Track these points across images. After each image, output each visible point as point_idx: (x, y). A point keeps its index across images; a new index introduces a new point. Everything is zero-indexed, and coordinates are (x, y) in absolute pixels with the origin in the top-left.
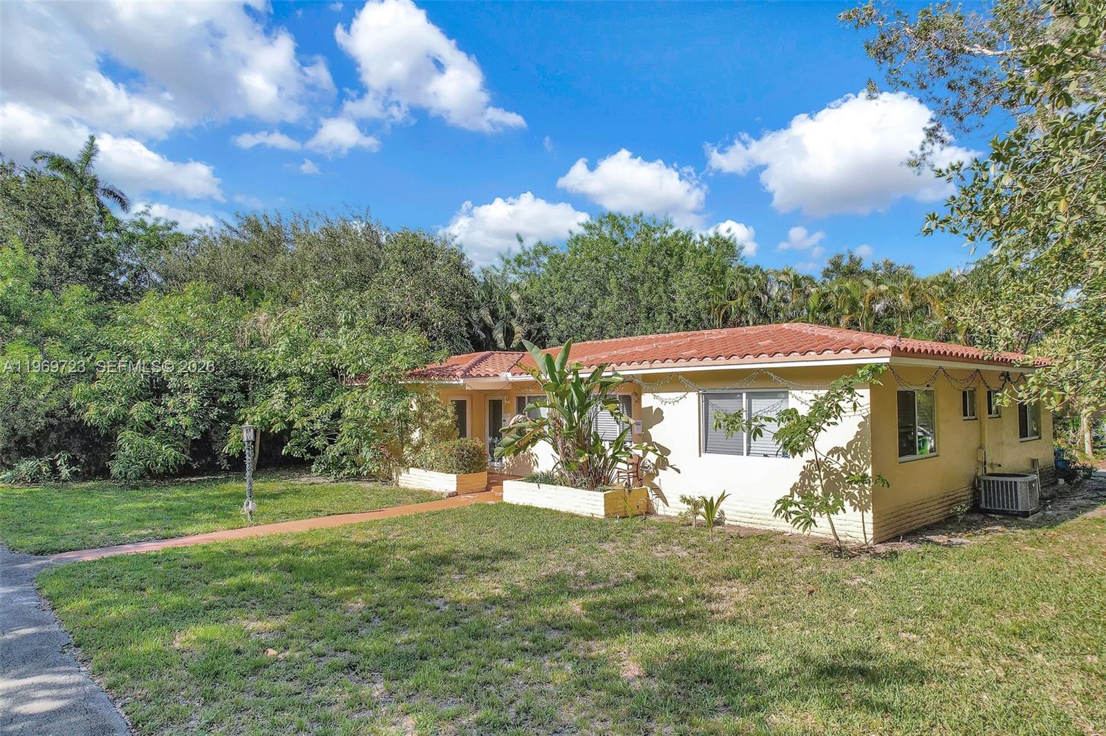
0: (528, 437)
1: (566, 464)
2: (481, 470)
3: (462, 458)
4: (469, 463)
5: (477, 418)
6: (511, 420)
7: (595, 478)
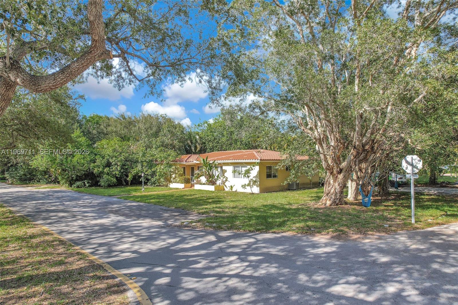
0: (200, 175)
1: (207, 181)
2: (189, 183)
3: (185, 180)
4: (187, 181)
5: (188, 171)
6: (196, 172)
7: (213, 183)
